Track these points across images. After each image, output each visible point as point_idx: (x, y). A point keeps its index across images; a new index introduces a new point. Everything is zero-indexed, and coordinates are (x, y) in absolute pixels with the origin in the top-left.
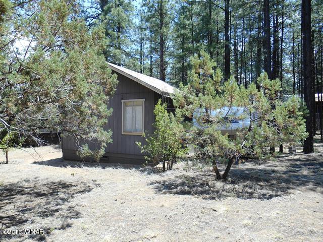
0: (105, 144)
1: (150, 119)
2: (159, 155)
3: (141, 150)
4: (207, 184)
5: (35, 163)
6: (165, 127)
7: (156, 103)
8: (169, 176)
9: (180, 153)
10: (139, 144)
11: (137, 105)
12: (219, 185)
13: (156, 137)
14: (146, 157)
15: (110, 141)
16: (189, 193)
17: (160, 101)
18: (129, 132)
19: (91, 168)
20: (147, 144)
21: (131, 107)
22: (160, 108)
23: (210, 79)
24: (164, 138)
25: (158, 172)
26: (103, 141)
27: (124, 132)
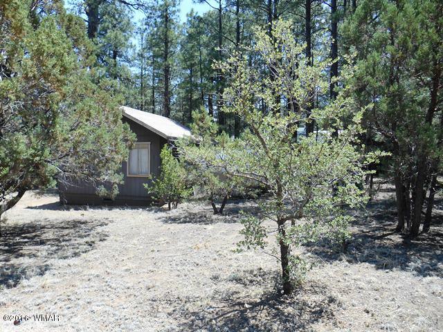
0: (116, 186)
1: (156, 163)
2: (165, 196)
3: (147, 191)
4: (205, 217)
5: (29, 208)
6: (171, 170)
7: (162, 147)
8: (174, 213)
9: (185, 194)
10: (146, 186)
11: (142, 148)
12: (214, 217)
13: (162, 180)
14: (153, 198)
15: (122, 182)
16: (189, 222)
17: (166, 145)
18: (134, 174)
19: (96, 211)
20: (154, 186)
21: (136, 150)
22: (166, 152)
23: (208, 131)
24: (170, 180)
25: (164, 210)
26: (115, 183)
27: (129, 174)
